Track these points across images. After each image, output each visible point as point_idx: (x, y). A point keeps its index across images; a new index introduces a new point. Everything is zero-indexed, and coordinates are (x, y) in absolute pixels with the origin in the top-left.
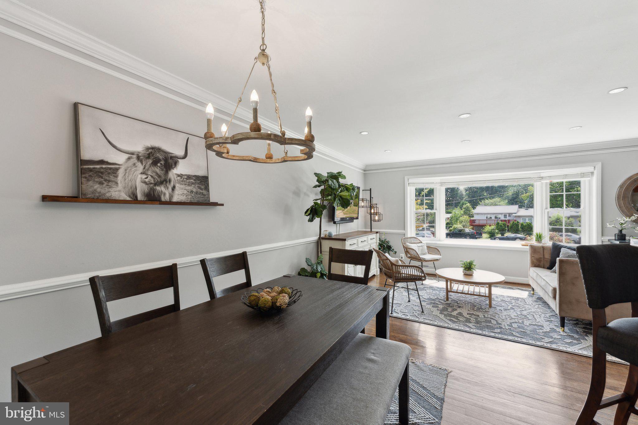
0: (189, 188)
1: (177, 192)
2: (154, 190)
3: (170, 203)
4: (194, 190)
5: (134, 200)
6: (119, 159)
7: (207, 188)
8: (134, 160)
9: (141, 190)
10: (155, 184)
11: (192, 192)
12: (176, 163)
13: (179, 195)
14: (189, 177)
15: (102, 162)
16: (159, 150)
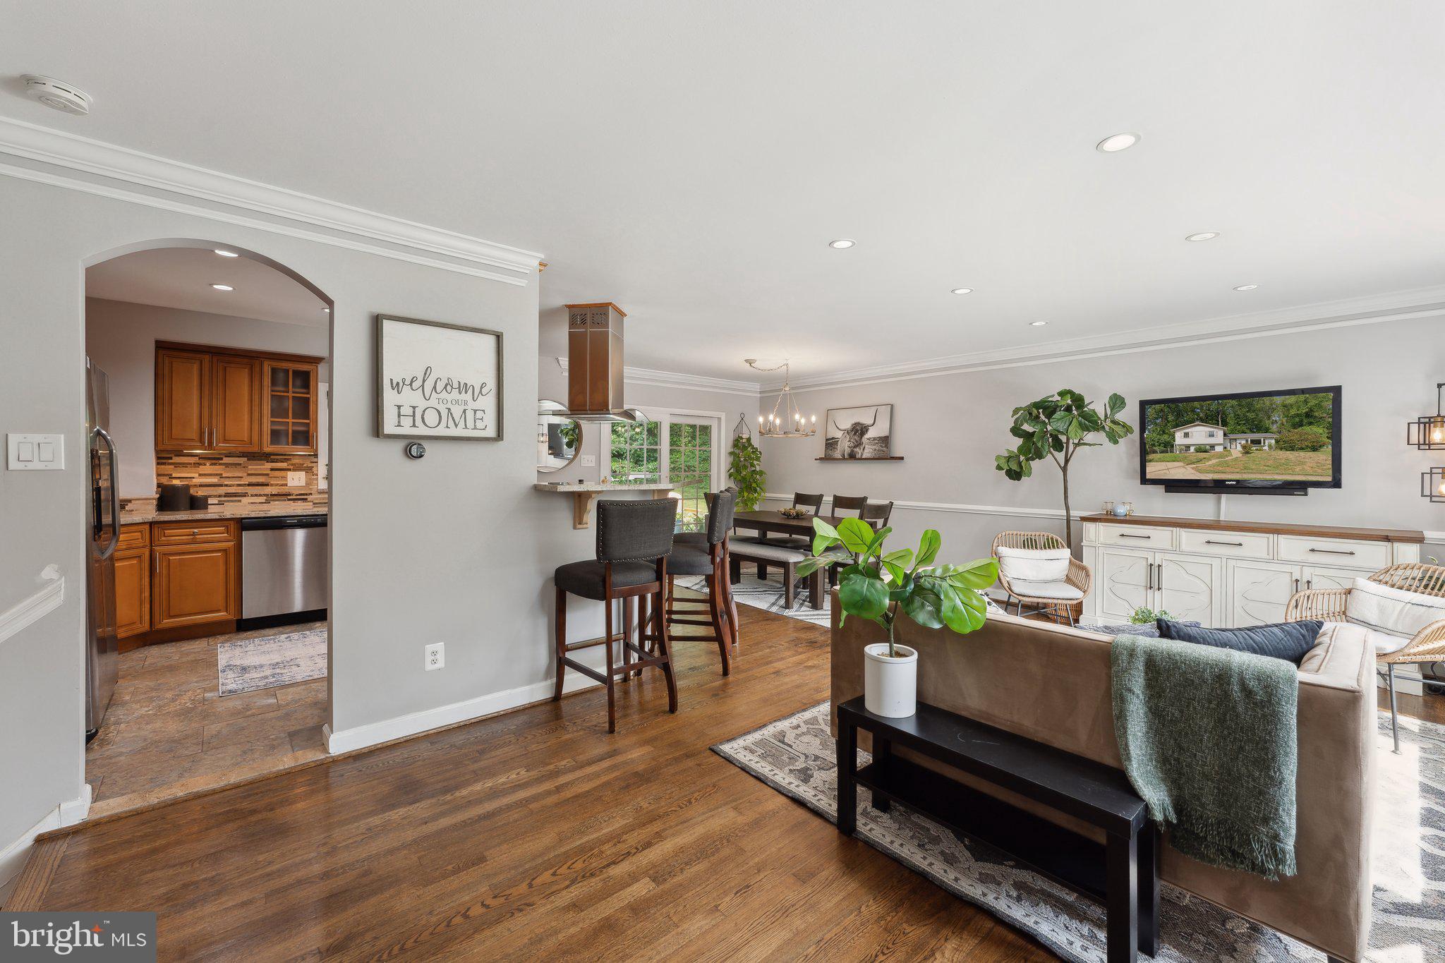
0: (874, 447)
1: (865, 451)
2: (852, 451)
3: (861, 459)
4: (877, 448)
5: (844, 458)
6: (839, 434)
7: (887, 446)
8: (846, 434)
9: (847, 451)
10: (854, 447)
11: (875, 450)
12: (867, 431)
13: (867, 454)
14: (874, 439)
15: (833, 438)
16: (859, 423)
